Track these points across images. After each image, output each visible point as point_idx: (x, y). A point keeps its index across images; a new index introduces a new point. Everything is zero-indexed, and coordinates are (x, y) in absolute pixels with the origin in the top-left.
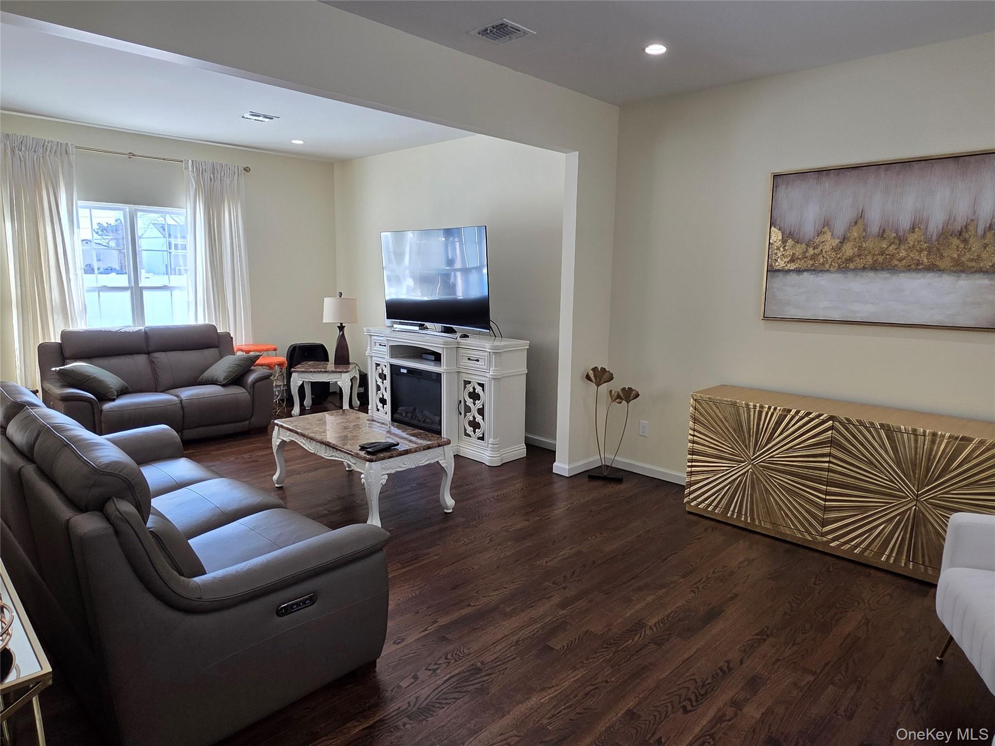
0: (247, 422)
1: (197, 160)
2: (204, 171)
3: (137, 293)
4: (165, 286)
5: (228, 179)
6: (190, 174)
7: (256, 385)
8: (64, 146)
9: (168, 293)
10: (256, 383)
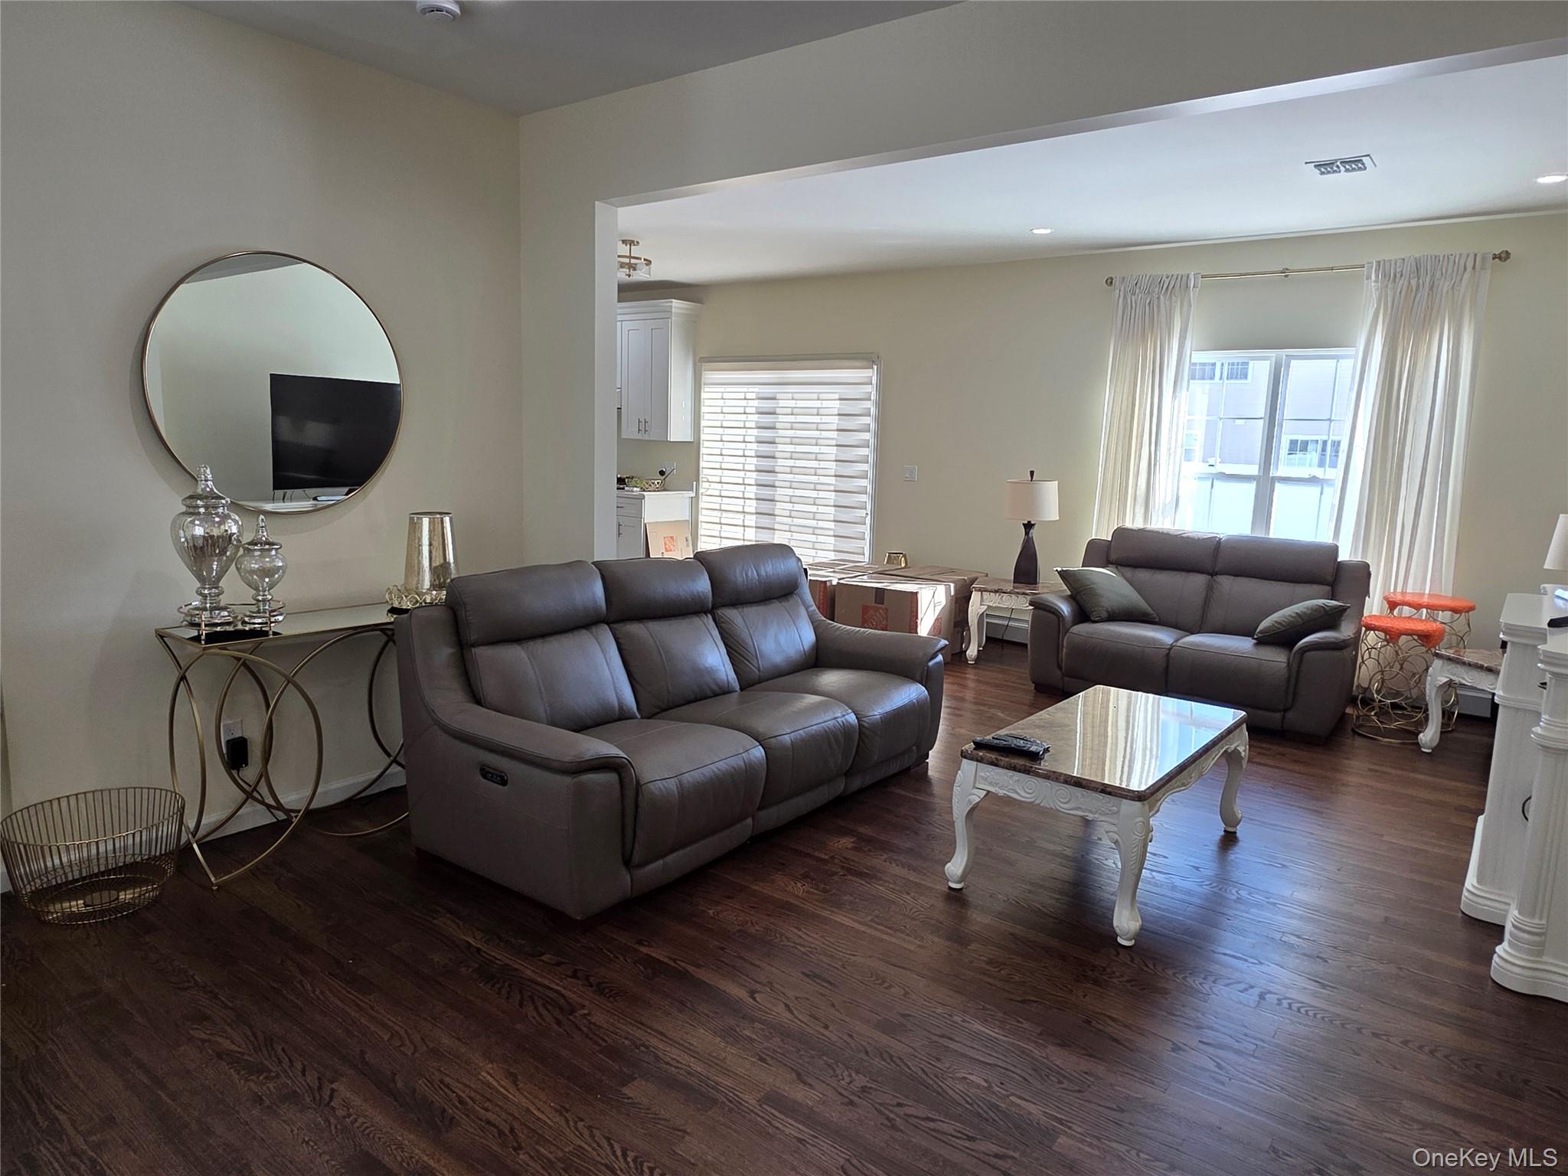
0: (1278, 716)
1: (1386, 259)
2: (1398, 275)
3: (1265, 486)
4: (1314, 477)
5: (1447, 283)
6: (1372, 287)
7: (1308, 653)
8: (1184, 278)
9: (1316, 490)
10: (1308, 651)
